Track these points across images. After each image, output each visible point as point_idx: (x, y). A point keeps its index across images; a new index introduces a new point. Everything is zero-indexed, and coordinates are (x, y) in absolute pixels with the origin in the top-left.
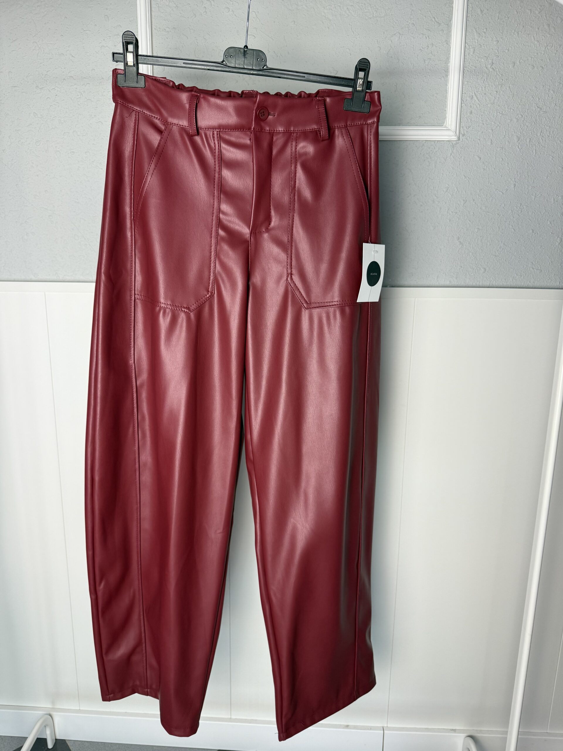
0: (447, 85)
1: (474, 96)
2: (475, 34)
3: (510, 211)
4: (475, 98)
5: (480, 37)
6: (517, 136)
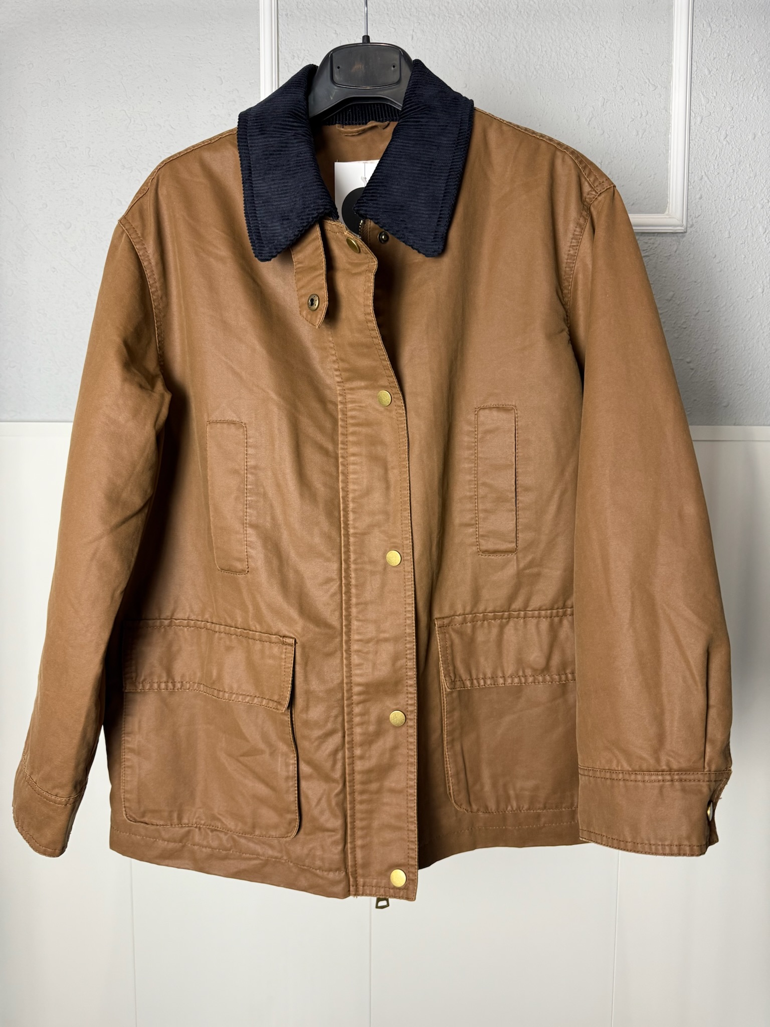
0: (668, 163)
1: (704, 176)
2: (702, 99)
5: (709, 102)
6: (763, 227)
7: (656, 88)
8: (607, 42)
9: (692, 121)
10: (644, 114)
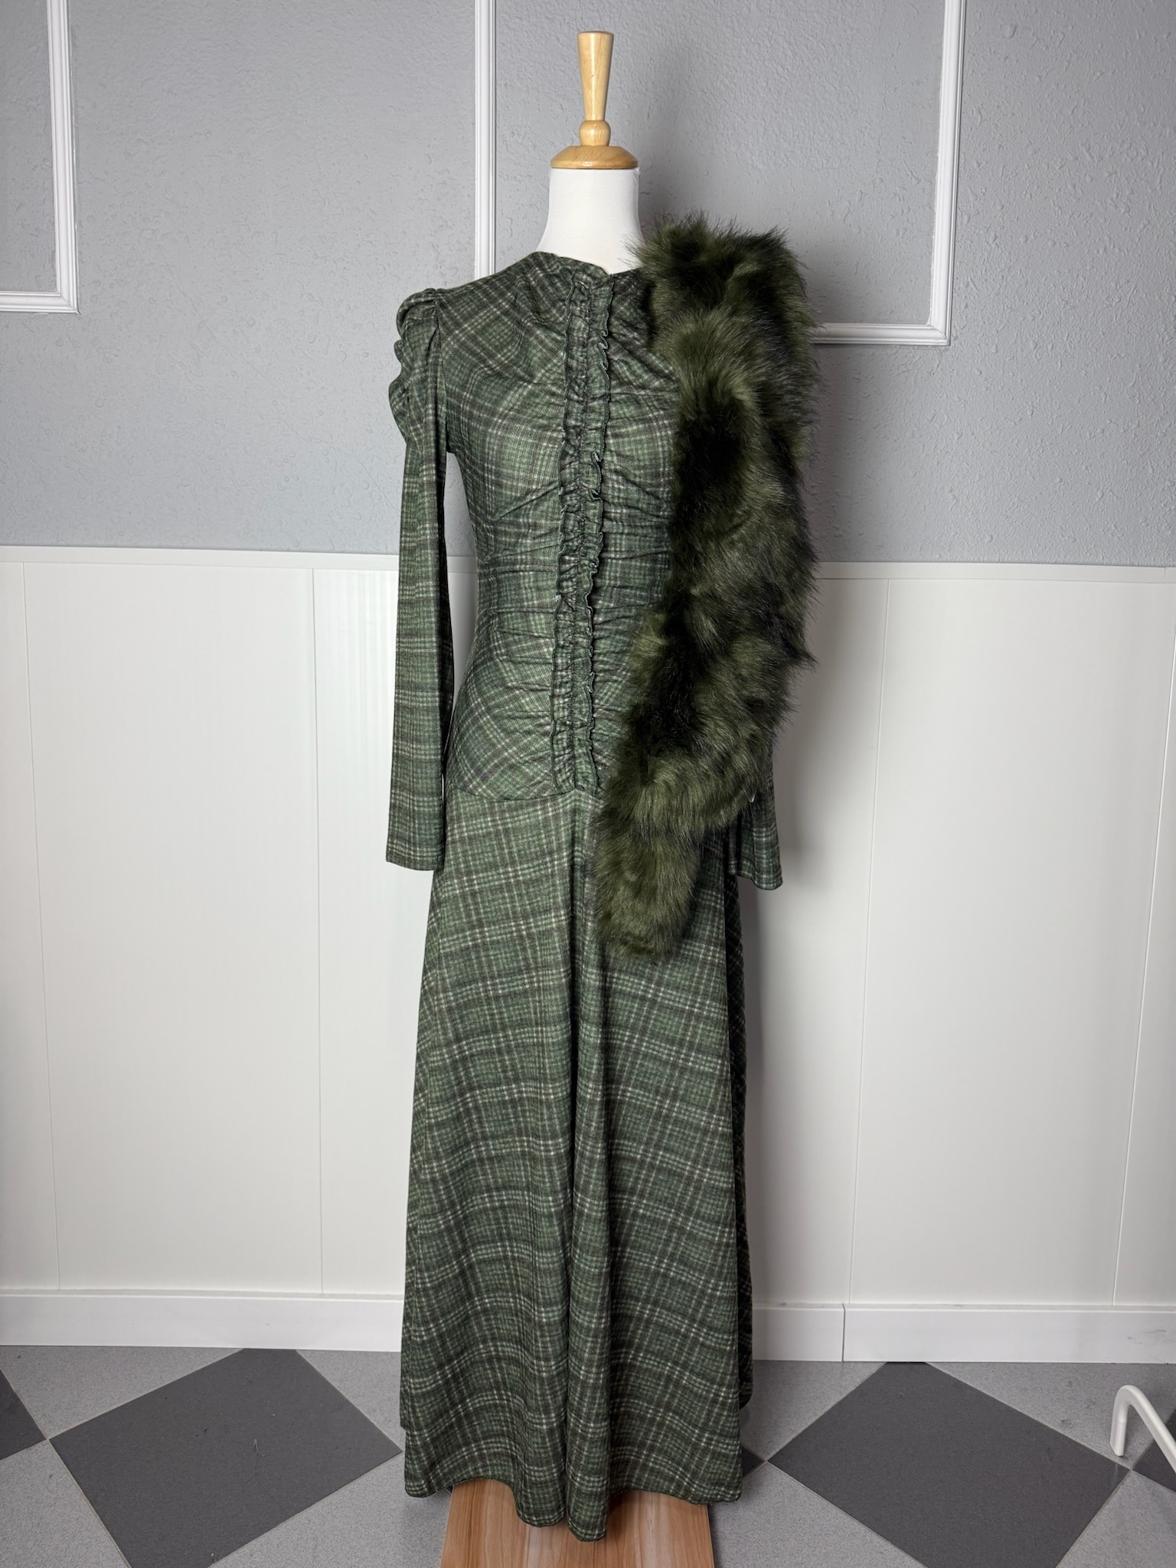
0: (930, 266)
1: (970, 283)
2: (970, 197)
3: (1027, 450)
4: (972, 286)
5: (977, 199)
6: (1034, 341)
7: (919, 181)
8: (866, 127)
9: (958, 220)
10: (905, 211)
